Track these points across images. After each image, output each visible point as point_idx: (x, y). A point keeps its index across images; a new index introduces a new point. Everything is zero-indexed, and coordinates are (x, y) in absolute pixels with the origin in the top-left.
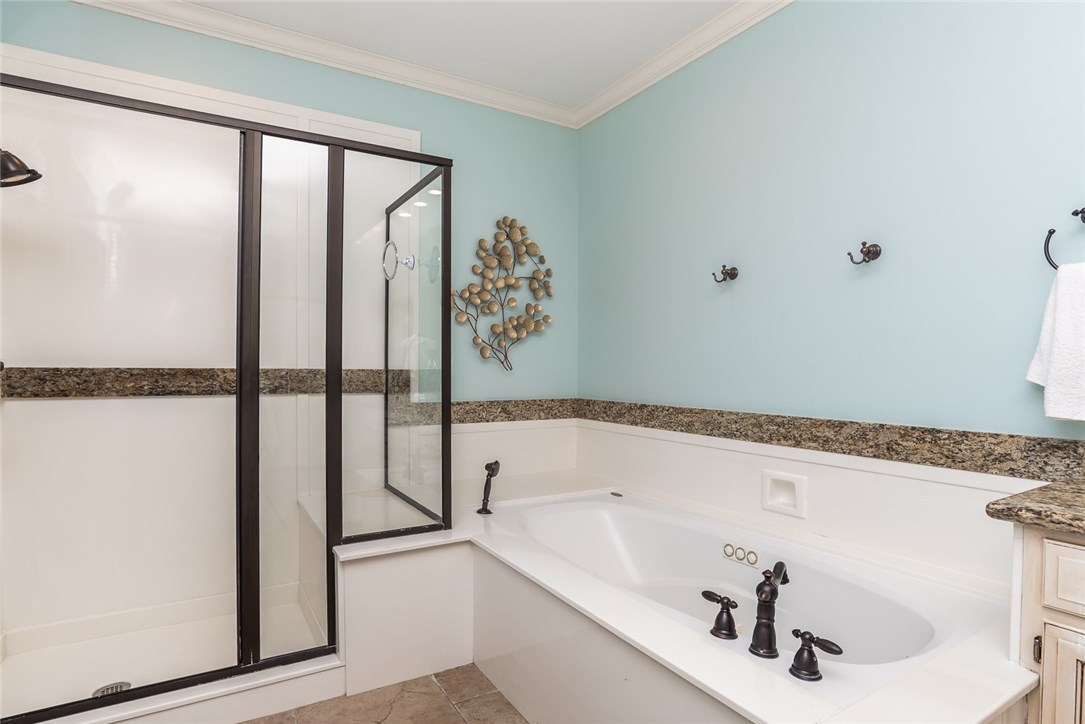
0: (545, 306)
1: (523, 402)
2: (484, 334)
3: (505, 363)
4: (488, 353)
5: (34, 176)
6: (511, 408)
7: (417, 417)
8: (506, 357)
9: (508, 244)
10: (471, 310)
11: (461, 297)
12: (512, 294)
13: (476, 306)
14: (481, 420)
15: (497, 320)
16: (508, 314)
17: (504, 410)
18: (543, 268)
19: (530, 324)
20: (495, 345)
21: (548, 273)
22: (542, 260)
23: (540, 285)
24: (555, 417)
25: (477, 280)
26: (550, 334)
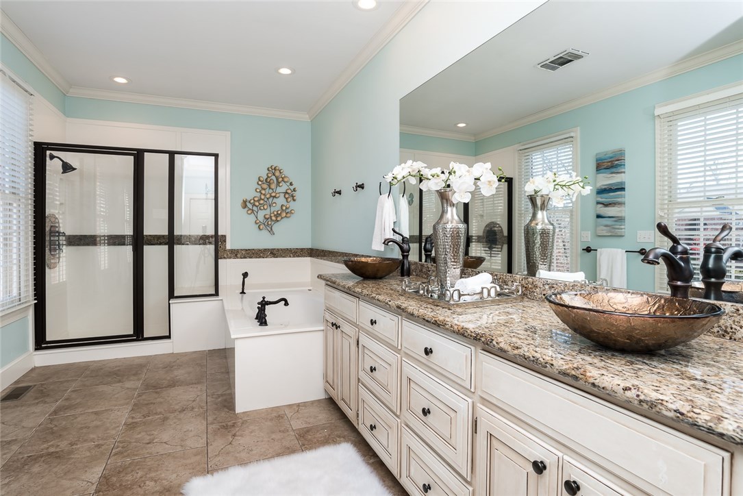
0: (292, 205)
1: (282, 250)
2: (261, 218)
3: (271, 232)
4: (261, 227)
5: (74, 169)
6: (275, 252)
7: (229, 255)
8: (271, 229)
9: (274, 178)
10: (255, 208)
11: (250, 202)
12: (275, 200)
13: (257, 207)
14: (260, 257)
15: (268, 212)
16: (273, 209)
17: (271, 253)
18: (292, 188)
19: (284, 213)
20: (266, 224)
21: (294, 190)
22: (291, 184)
23: (290, 195)
24: (298, 256)
25: (258, 195)
26: (293, 218)
